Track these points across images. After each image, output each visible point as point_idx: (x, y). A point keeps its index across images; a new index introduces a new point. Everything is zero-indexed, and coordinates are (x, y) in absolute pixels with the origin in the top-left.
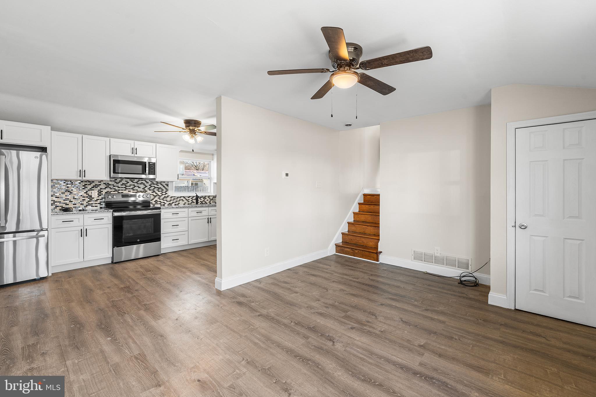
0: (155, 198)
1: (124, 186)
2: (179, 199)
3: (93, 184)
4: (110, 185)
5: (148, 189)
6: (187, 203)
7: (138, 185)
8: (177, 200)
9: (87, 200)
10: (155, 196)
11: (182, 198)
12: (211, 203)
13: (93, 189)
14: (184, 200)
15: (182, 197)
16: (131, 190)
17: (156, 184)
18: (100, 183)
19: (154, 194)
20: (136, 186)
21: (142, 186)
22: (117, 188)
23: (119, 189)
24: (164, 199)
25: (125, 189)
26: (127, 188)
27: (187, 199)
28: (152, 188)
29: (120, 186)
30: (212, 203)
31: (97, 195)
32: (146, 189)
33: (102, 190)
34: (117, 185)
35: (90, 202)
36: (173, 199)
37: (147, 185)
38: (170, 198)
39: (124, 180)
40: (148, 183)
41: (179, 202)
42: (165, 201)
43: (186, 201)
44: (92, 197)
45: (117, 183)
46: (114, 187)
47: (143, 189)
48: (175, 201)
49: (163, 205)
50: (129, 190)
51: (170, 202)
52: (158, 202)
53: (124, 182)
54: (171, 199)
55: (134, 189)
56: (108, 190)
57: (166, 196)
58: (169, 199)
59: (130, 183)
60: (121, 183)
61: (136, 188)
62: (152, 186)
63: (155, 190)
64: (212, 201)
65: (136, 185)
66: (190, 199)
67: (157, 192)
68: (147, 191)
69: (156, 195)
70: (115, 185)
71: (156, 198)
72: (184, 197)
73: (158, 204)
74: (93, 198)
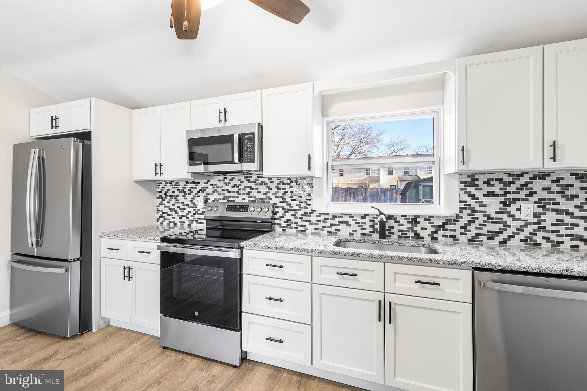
0: (287, 214)
1: (236, 190)
2: (337, 220)
3: (199, 187)
4: (218, 187)
5: (273, 194)
6: (360, 231)
7: (256, 187)
8: (332, 222)
9: (193, 212)
10: (286, 211)
11: (346, 219)
12: (436, 239)
13: (199, 194)
14: (351, 222)
15: (345, 214)
16: (246, 197)
17: (288, 184)
18: (206, 185)
19: (284, 205)
20: (253, 189)
21: (263, 189)
22: (227, 194)
23: (229, 194)
24: (305, 218)
25: (236, 194)
26: (241, 192)
27: (360, 220)
28: (280, 193)
29: (231, 190)
30: (440, 238)
31: (203, 205)
32: (270, 194)
33: (209, 197)
34: (227, 187)
35: (196, 216)
36: (322, 218)
37: (272, 186)
38: (317, 216)
39: (237, 177)
40: (273, 182)
41: (338, 228)
42: (307, 223)
43: (355, 227)
44: (196, 207)
45: (227, 184)
46: (224, 192)
47: (264, 194)
48: (327, 224)
49: (302, 231)
50: (243, 197)
51: (316, 226)
52: (292, 222)
53: (235, 181)
54: (319, 219)
55: (251, 194)
56: (216, 196)
57: (309, 210)
58: (313, 218)
59: (246, 183)
60: (232, 184)
61: (254, 193)
62: (280, 189)
63: (287, 197)
64: (441, 233)
65: (254, 187)
66: (367, 220)
67: (289, 200)
68: (271, 199)
69: (288, 207)
70: (225, 187)
71: (289, 216)
72: (351, 216)
73: (292, 228)
74: (199, 210)
